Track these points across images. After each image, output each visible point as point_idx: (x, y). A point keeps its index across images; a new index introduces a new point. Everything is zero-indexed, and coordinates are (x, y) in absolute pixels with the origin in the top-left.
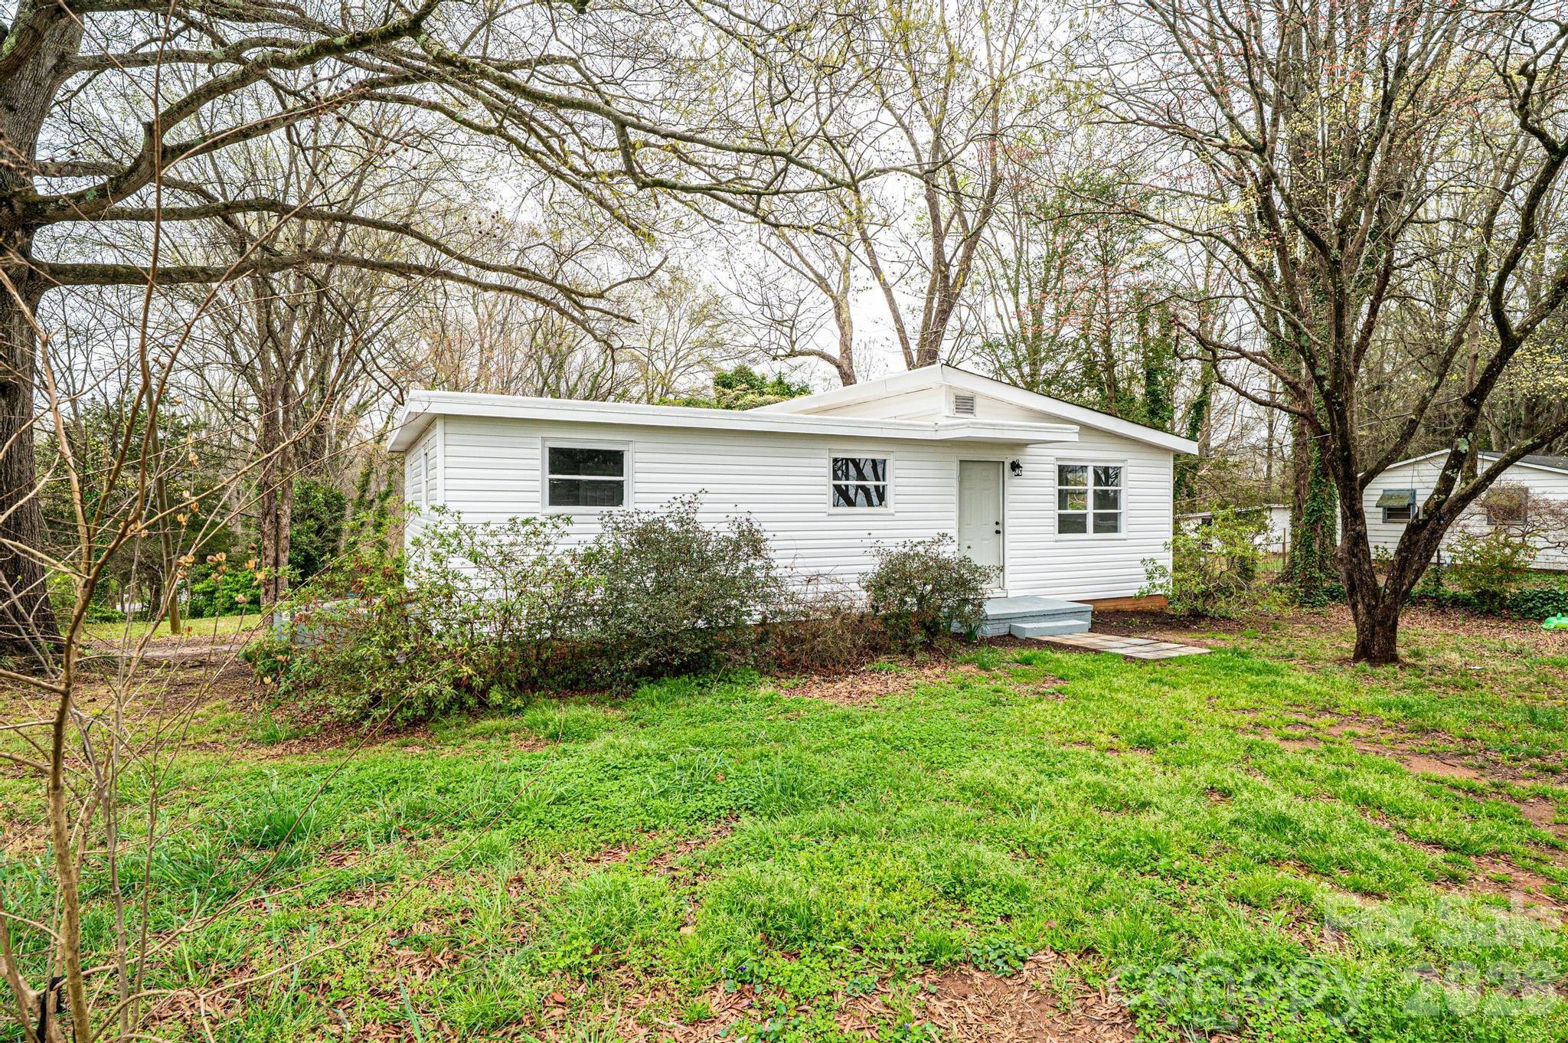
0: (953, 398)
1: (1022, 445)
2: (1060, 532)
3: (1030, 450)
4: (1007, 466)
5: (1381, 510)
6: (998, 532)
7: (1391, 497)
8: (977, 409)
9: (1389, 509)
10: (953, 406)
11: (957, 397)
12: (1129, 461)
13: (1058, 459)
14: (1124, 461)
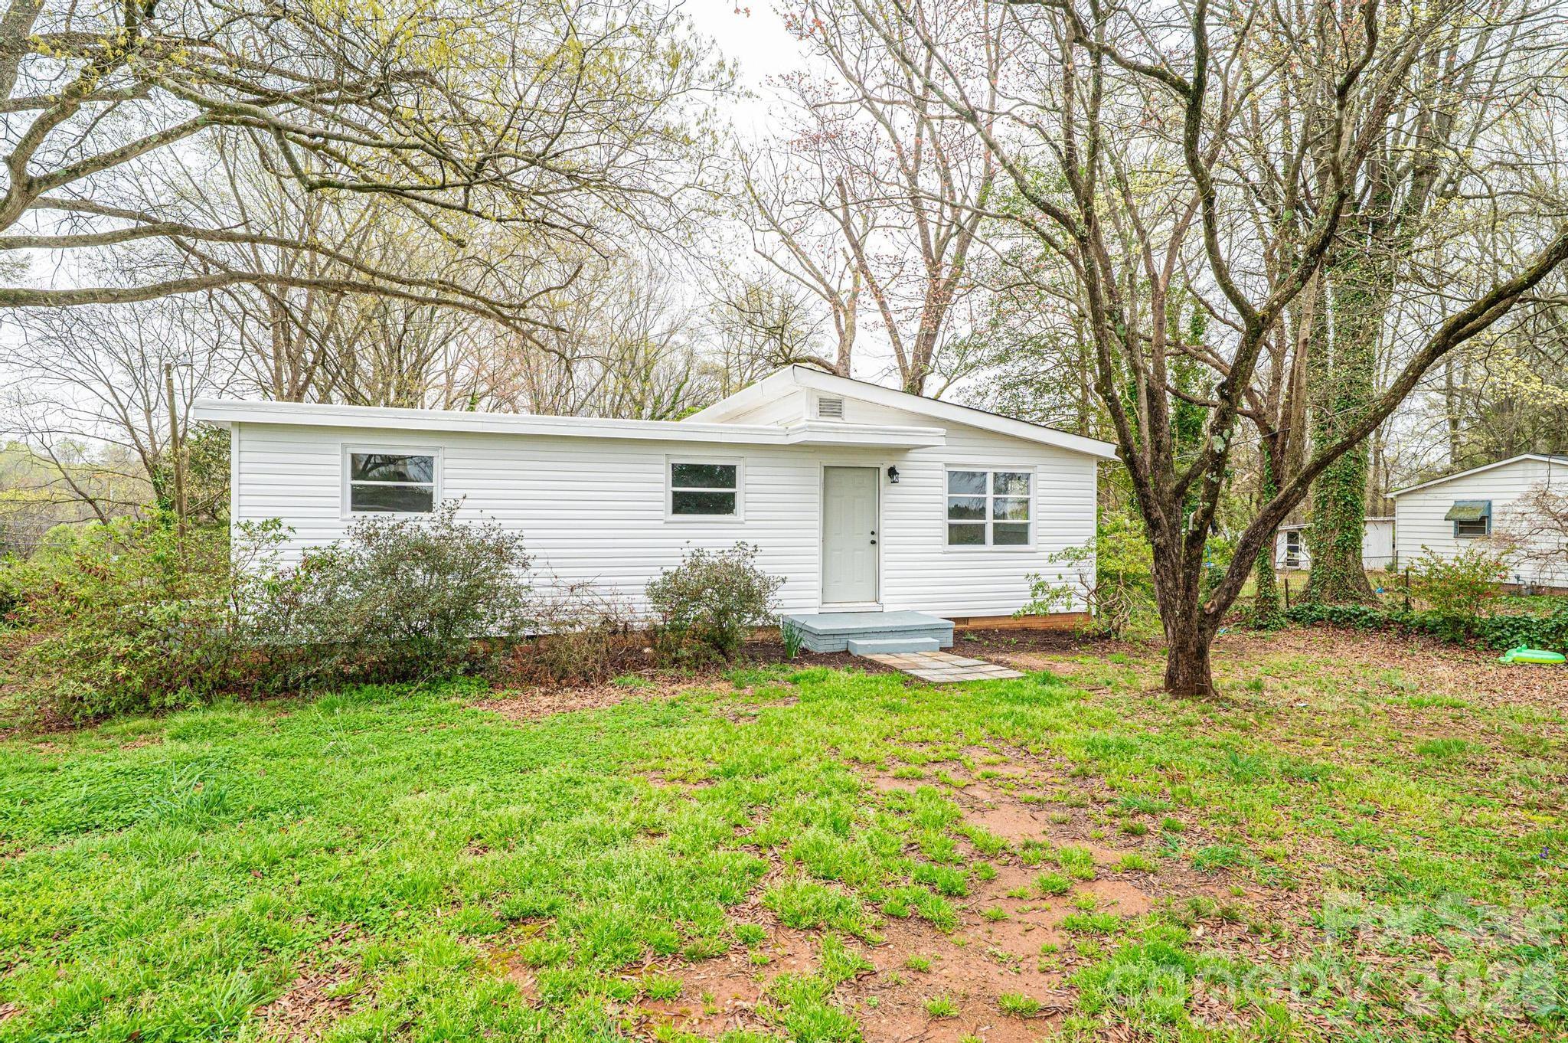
0: (816, 401)
1: (903, 450)
2: (951, 542)
3: (911, 455)
4: (884, 472)
5: (1452, 523)
6: (873, 542)
7: (1462, 509)
8: (846, 412)
9: (1461, 523)
10: (817, 410)
11: (821, 400)
12: (1039, 467)
13: (947, 465)
14: (1033, 467)
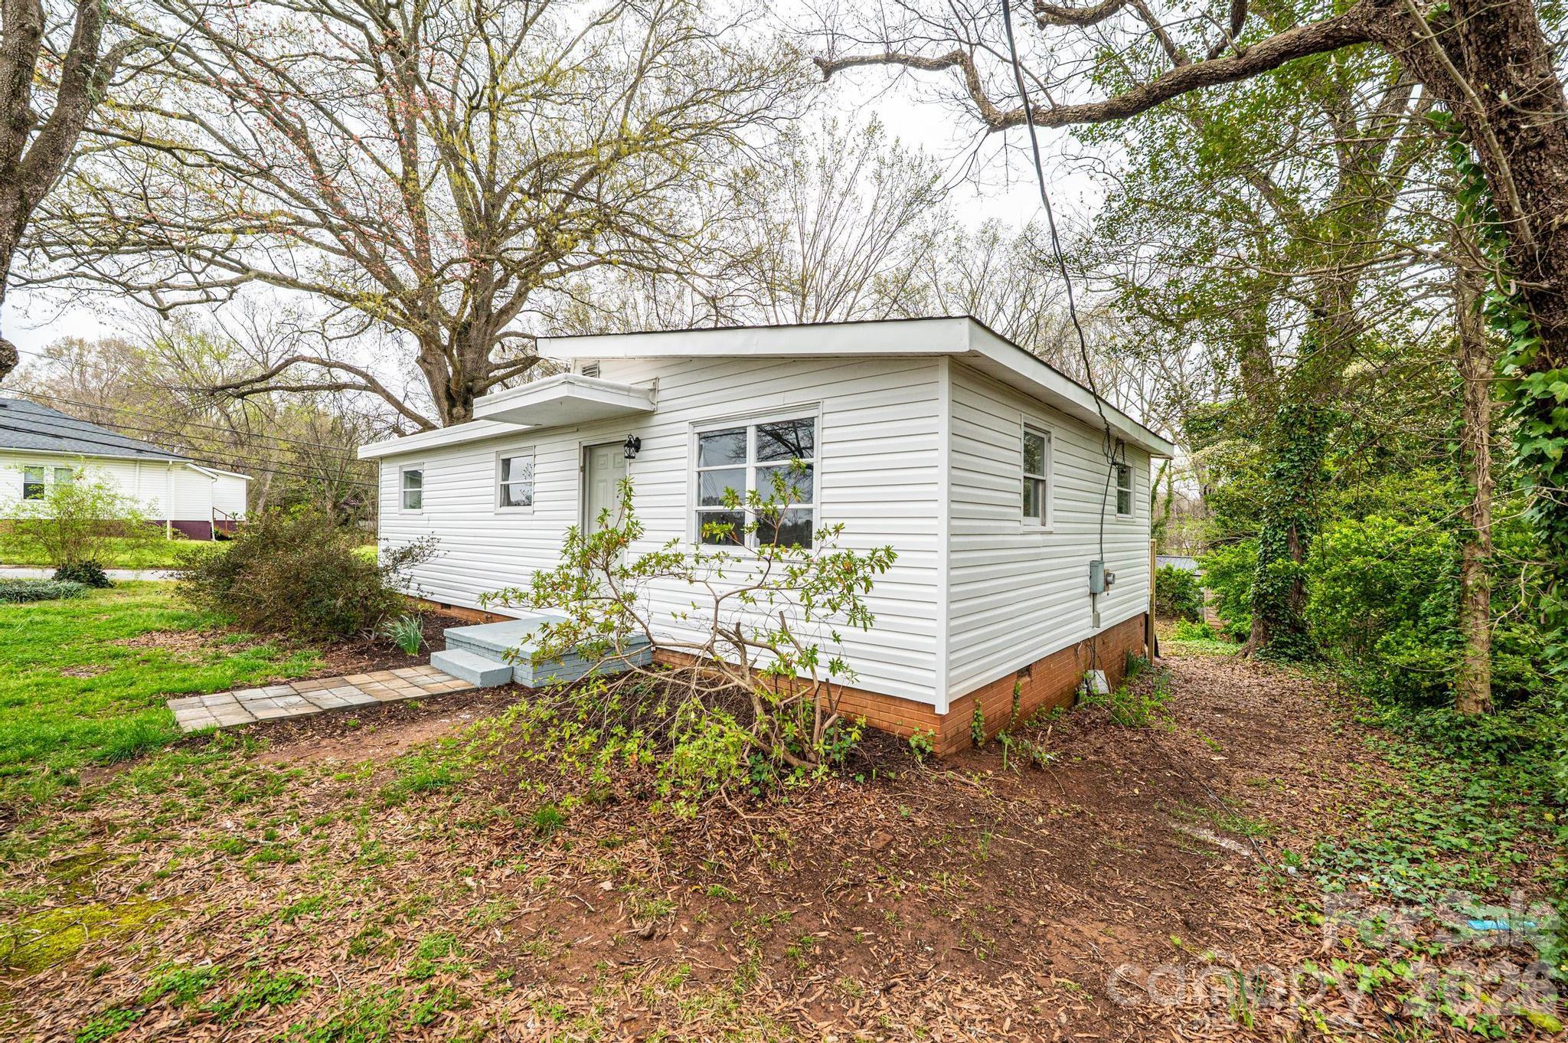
3: (657, 417)
12: (827, 402)
13: (694, 424)
14: (816, 405)
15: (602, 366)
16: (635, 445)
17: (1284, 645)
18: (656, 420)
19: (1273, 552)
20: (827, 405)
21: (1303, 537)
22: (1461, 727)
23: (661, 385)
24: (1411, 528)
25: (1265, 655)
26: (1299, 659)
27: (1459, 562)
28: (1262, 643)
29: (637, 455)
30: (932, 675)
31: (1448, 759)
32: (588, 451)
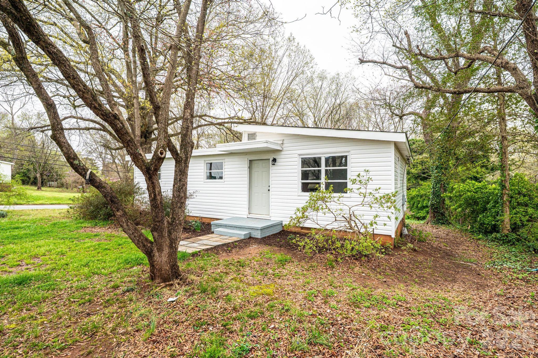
2: (303, 191)
4: (271, 161)
6: (269, 190)
8: (257, 138)
10: (247, 138)
11: (249, 135)
12: (352, 151)
13: (300, 155)
14: (349, 152)
15: (257, 134)
16: (274, 160)
17: (440, 219)
18: (283, 153)
19: (436, 191)
20: (352, 152)
21: (445, 186)
22: (504, 236)
23: (285, 142)
24: (480, 184)
25: (434, 223)
26: (444, 224)
27: (502, 194)
28: (433, 219)
29: (276, 163)
30: (390, 227)
31: (501, 245)
32: (251, 161)
